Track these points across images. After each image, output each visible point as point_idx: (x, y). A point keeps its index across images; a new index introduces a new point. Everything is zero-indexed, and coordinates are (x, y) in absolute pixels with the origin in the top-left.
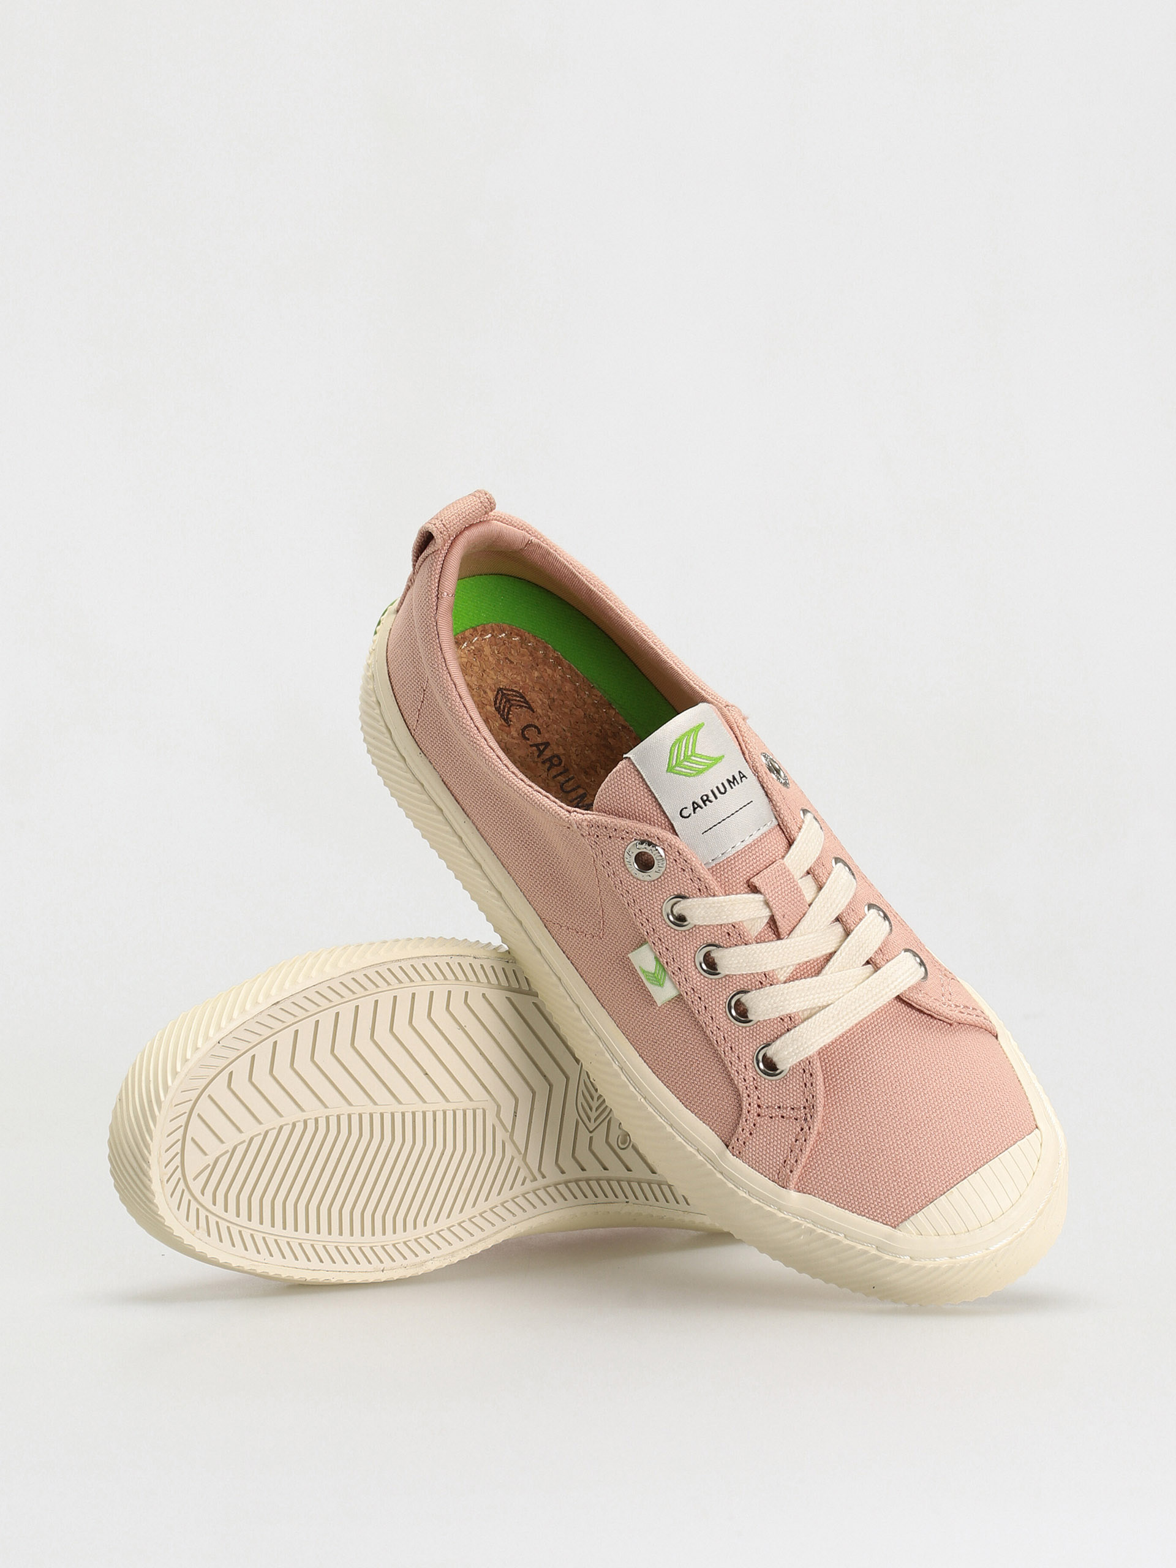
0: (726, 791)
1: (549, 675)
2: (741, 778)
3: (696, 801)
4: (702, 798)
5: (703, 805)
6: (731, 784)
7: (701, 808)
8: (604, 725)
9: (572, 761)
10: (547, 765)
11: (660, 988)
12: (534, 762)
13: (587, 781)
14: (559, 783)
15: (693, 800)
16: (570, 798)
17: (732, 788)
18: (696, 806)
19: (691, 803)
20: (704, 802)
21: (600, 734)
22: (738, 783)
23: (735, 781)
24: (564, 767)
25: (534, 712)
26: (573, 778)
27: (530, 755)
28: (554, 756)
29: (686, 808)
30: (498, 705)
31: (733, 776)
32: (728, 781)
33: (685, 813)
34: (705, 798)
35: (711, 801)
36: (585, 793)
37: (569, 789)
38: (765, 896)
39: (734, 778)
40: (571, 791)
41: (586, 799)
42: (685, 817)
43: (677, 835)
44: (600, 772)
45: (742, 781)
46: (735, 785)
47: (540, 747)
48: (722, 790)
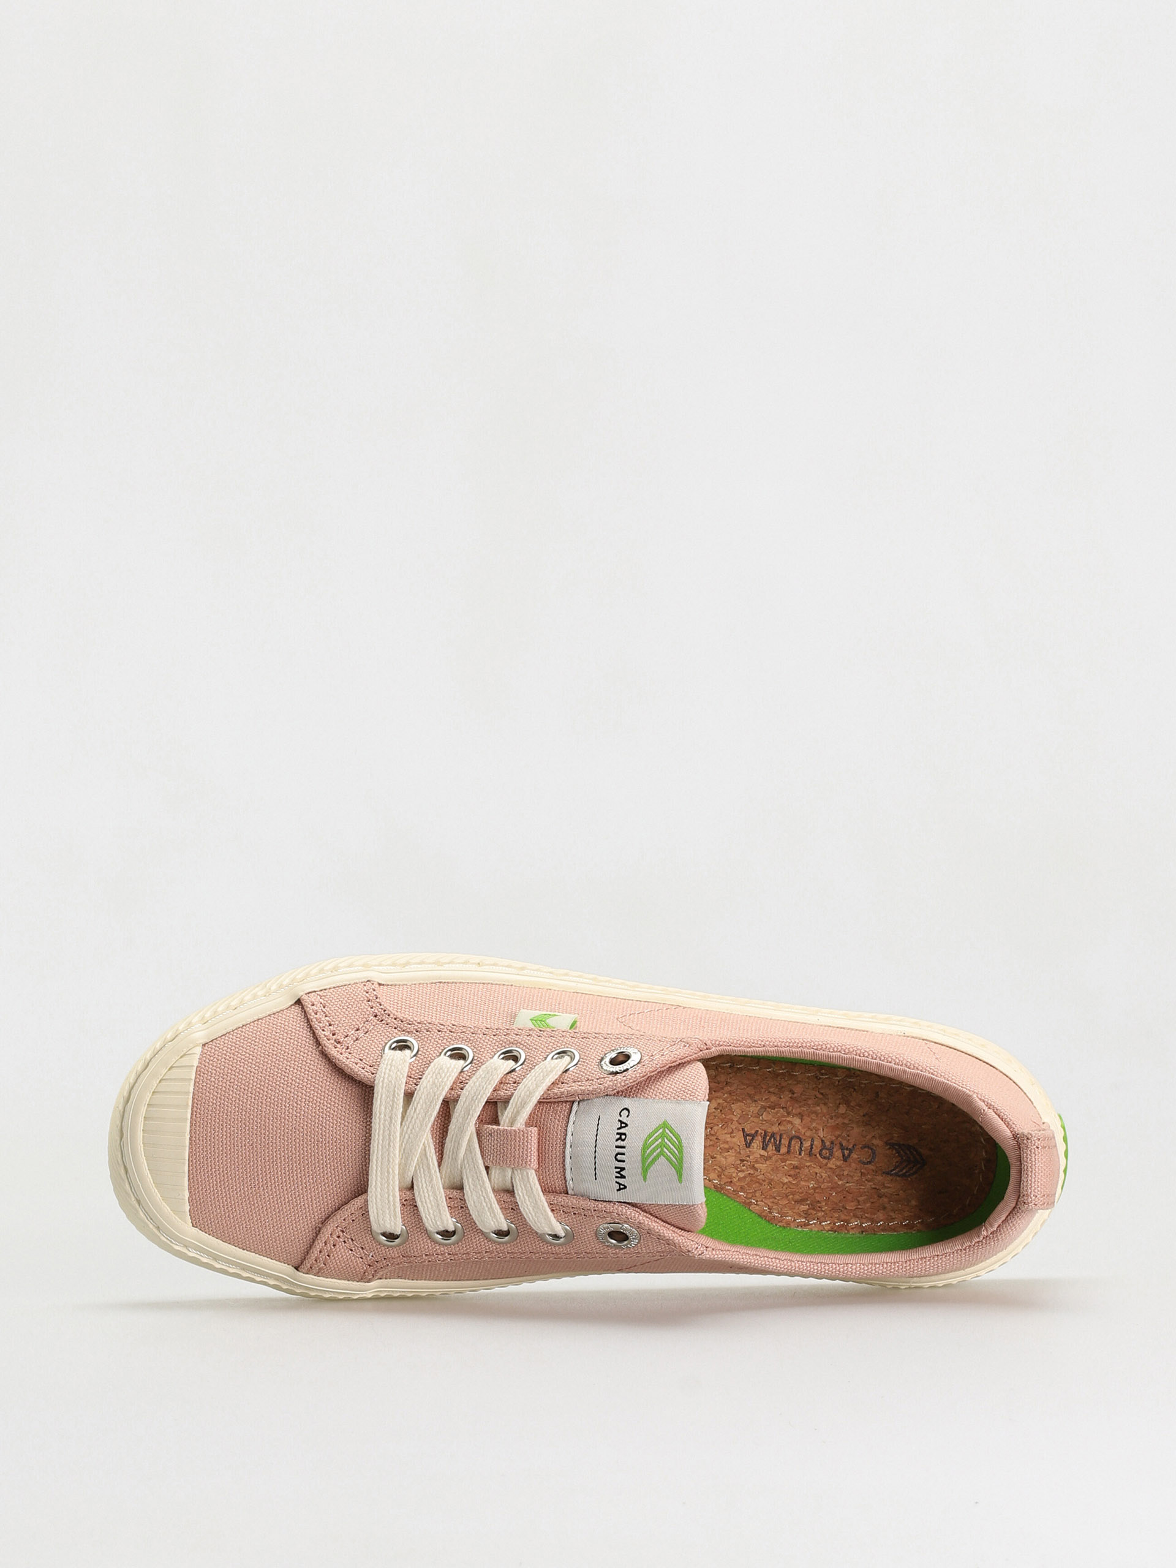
0: (616, 1160)
1: (904, 1212)
2: (620, 1184)
3: (626, 1128)
4: (625, 1134)
5: (620, 1131)
6: (619, 1170)
7: (618, 1129)
8: (823, 1214)
9: (815, 1166)
10: (828, 1144)
12: (839, 1135)
13: (788, 1162)
14: (805, 1140)
15: (629, 1126)
16: (785, 1136)
17: (616, 1168)
18: (623, 1125)
19: (628, 1123)
20: (621, 1134)
21: (819, 1205)
22: (617, 1177)
23: (619, 1175)
24: (816, 1155)
25: (884, 1173)
26: (800, 1154)
27: (848, 1138)
28: (831, 1154)
29: (628, 1116)
30: (912, 1150)
31: (624, 1177)
32: (624, 1169)
33: (625, 1113)
34: (623, 1137)
36: (779, 1151)
37: (793, 1142)
39: (623, 1177)
40: (790, 1143)
41: (774, 1148)
42: (623, 1110)
44: (787, 1178)
45: (617, 1182)
46: (616, 1172)
47: (848, 1152)
48: (619, 1157)
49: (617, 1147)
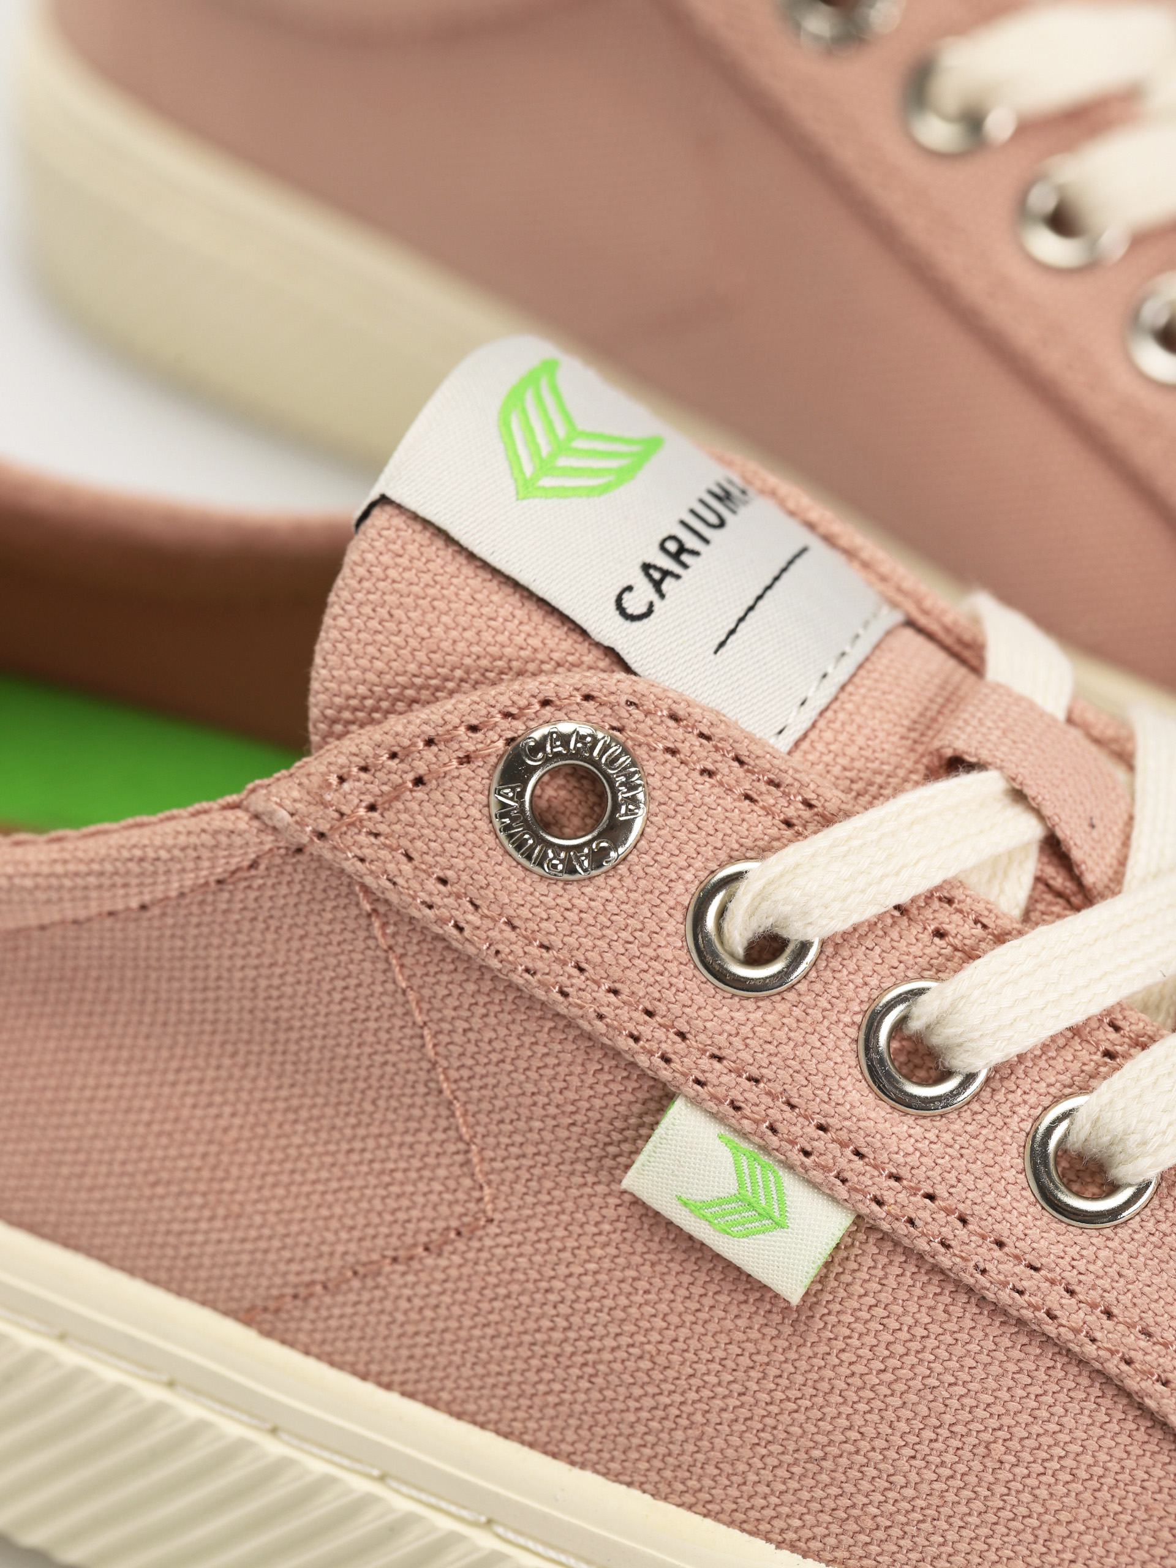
3: (650, 561)
4: (662, 547)
5: (675, 569)
7: (678, 577)
11: (778, 1233)
15: (638, 560)
18: (657, 576)
19: (637, 569)
20: (676, 557)
29: (629, 588)
33: (634, 604)
34: (672, 546)
35: (695, 553)
38: (1001, 768)
42: (635, 617)
43: (635, 674)
48: (713, 519)
49: (706, 541)
